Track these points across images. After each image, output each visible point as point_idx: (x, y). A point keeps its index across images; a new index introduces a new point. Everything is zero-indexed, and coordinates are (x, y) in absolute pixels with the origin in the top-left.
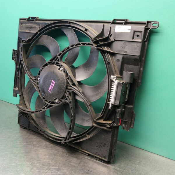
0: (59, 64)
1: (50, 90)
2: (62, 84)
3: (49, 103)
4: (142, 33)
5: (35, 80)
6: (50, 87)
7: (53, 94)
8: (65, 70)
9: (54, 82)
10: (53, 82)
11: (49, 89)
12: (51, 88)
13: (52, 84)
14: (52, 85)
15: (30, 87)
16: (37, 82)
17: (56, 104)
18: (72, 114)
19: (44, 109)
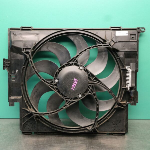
0: (77, 64)
1: (73, 88)
2: (85, 80)
3: (71, 99)
4: (136, 36)
5: (51, 83)
6: (73, 85)
7: (76, 90)
8: (85, 69)
9: (77, 80)
10: (75, 81)
11: (72, 87)
12: (74, 86)
13: (75, 82)
14: (75, 83)
15: (36, 92)
16: (54, 84)
17: (79, 99)
18: (98, 103)
19: (66, 106)
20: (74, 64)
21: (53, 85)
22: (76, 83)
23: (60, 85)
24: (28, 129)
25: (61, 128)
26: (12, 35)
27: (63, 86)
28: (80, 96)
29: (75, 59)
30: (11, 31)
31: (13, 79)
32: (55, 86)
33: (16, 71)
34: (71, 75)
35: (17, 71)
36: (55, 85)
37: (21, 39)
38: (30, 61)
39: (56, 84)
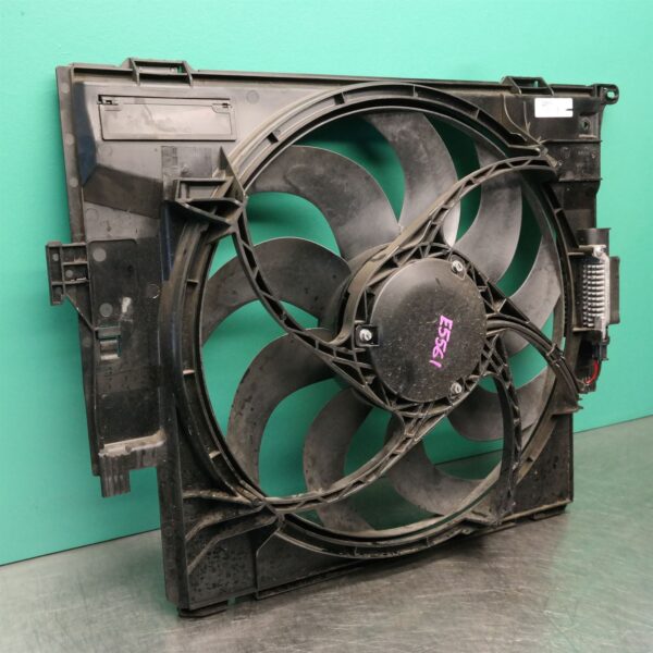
0: (440, 249)
1: (437, 359)
3: (424, 410)
4: (595, 118)
5: (341, 350)
6: (437, 348)
7: (450, 368)
8: (470, 267)
9: (451, 322)
10: (443, 326)
11: (434, 356)
12: (442, 348)
13: (442, 331)
14: (442, 335)
15: (249, 400)
16: (354, 351)
17: (453, 401)
18: (517, 408)
19: (408, 444)
20: (428, 249)
21: (350, 357)
22: (449, 332)
23: (386, 351)
24: (214, 586)
25: (369, 544)
26: (92, 109)
27: (400, 357)
28: (457, 387)
29: (433, 227)
30: (80, 86)
31: (104, 352)
32: (359, 360)
33: (119, 306)
34: (429, 301)
35: (126, 303)
36: (359, 354)
37: (148, 132)
38: (245, 248)
39: (363, 350)
